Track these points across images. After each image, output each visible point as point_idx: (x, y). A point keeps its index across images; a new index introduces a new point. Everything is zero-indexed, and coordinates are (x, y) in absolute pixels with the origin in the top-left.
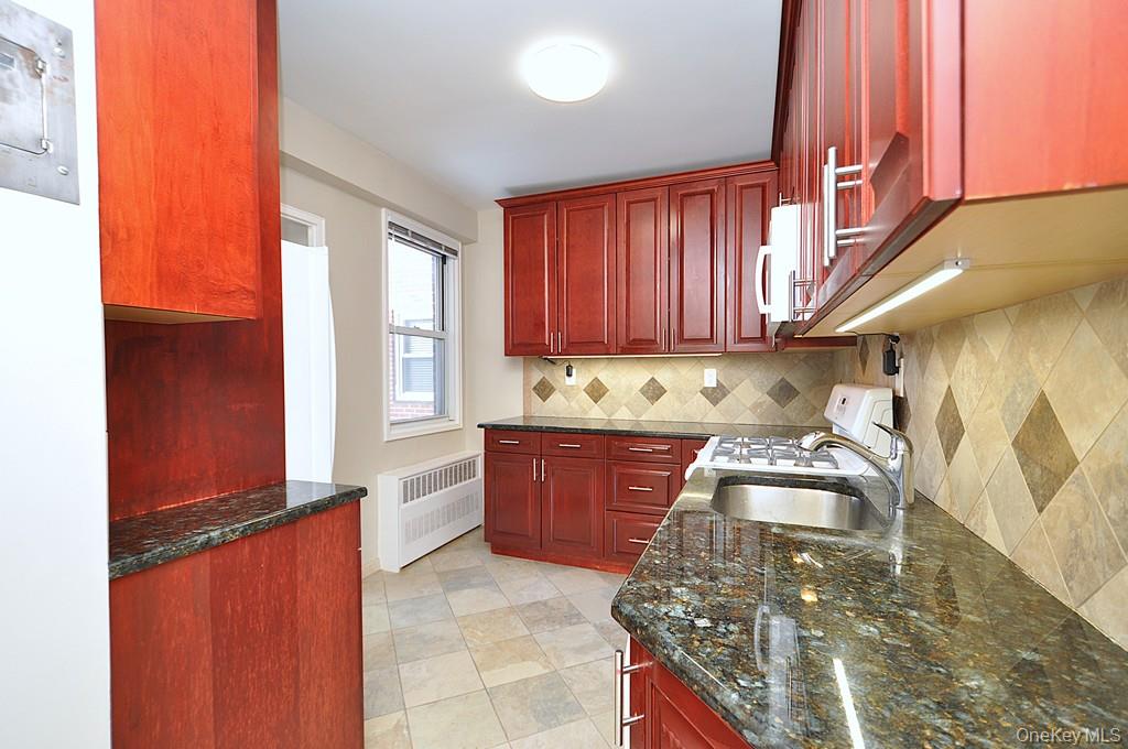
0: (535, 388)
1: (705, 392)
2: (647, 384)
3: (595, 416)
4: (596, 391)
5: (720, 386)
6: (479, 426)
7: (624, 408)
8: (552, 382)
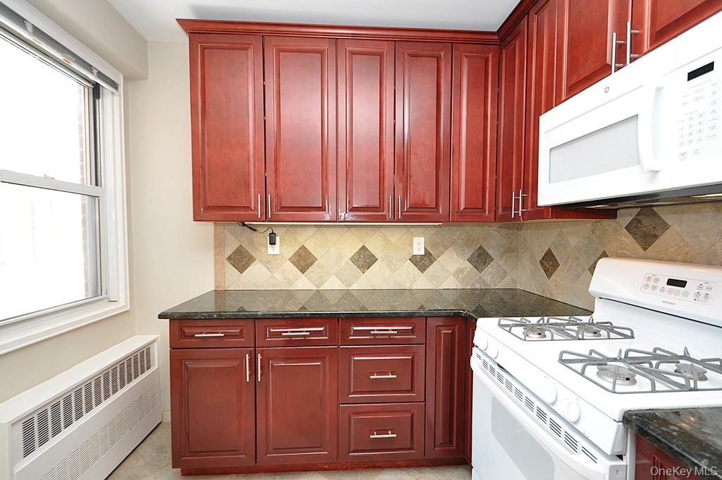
0: (229, 258)
2: (359, 253)
3: (302, 288)
4: (303, 261)
5: (427, 253)
6: (161, 316)
7: (334, 278)
8: (250, 251)
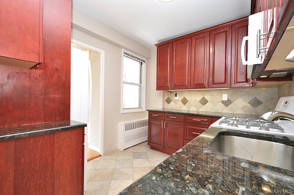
0: (166, 100)
1: (223, 102)
2: (202, 99)
3: (184, 109)
4: (185, 101)
5: (229, 100)
6: (147, 110)
7: (193, 107)
8: (171, 98)
